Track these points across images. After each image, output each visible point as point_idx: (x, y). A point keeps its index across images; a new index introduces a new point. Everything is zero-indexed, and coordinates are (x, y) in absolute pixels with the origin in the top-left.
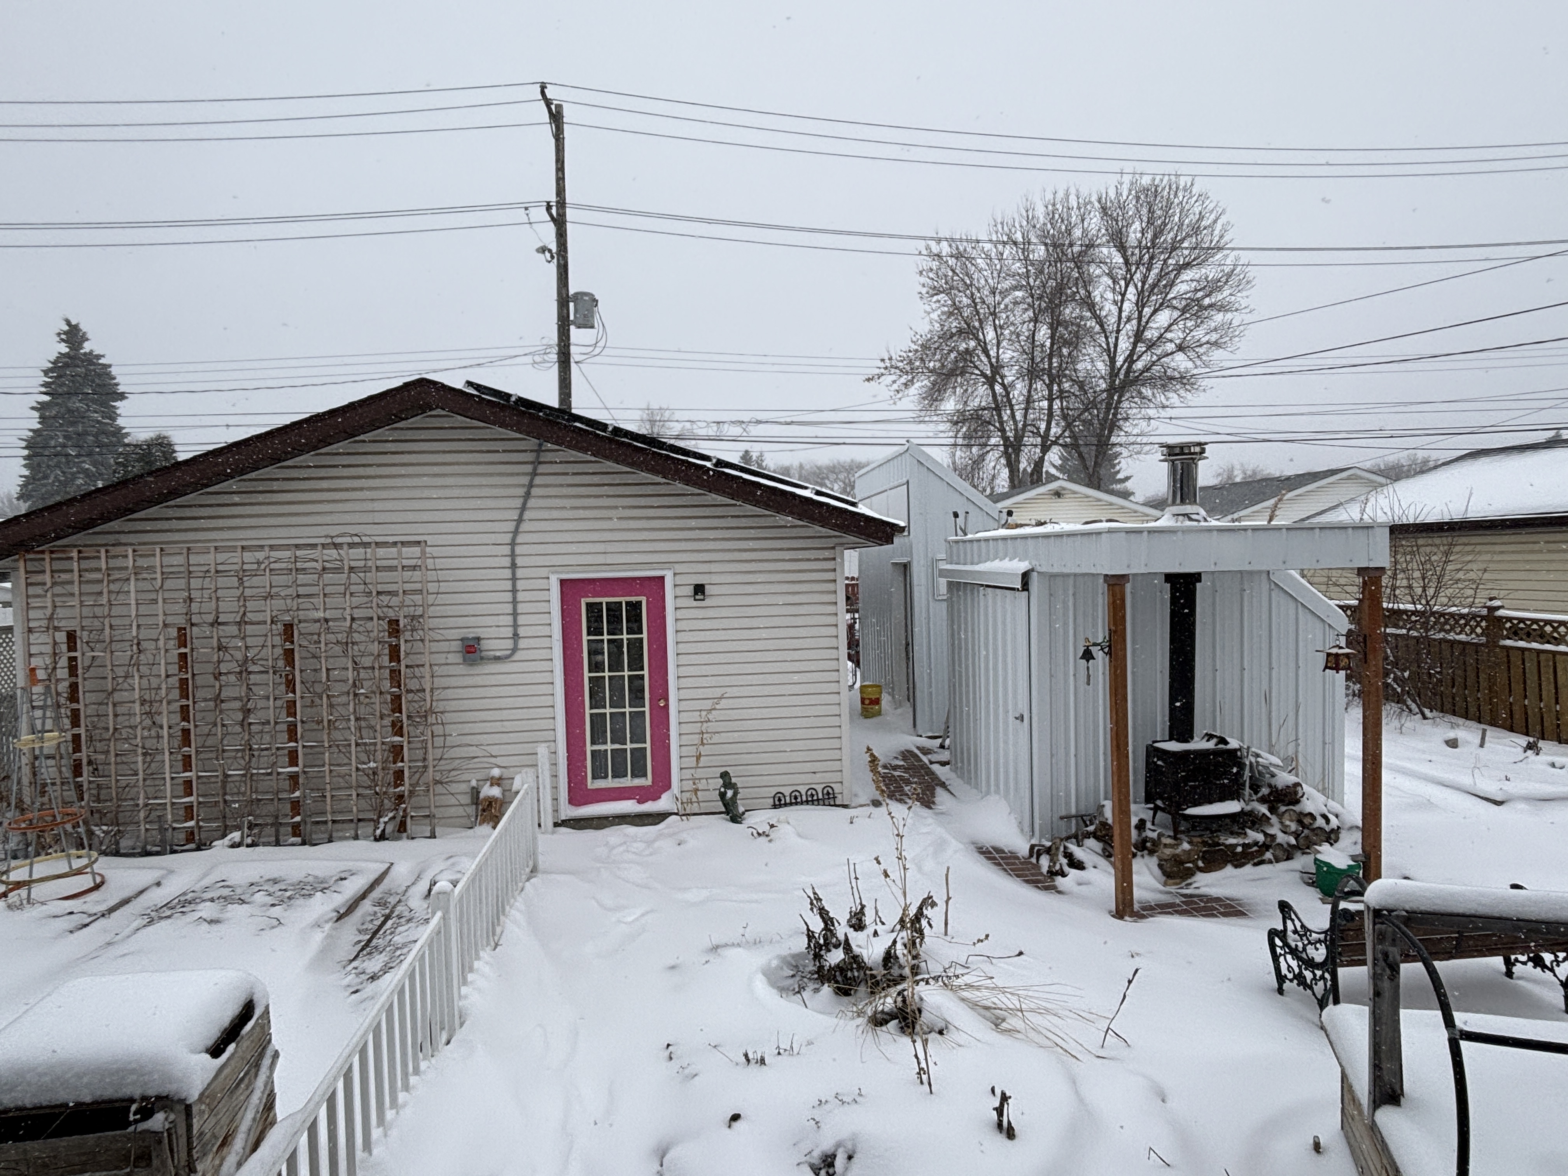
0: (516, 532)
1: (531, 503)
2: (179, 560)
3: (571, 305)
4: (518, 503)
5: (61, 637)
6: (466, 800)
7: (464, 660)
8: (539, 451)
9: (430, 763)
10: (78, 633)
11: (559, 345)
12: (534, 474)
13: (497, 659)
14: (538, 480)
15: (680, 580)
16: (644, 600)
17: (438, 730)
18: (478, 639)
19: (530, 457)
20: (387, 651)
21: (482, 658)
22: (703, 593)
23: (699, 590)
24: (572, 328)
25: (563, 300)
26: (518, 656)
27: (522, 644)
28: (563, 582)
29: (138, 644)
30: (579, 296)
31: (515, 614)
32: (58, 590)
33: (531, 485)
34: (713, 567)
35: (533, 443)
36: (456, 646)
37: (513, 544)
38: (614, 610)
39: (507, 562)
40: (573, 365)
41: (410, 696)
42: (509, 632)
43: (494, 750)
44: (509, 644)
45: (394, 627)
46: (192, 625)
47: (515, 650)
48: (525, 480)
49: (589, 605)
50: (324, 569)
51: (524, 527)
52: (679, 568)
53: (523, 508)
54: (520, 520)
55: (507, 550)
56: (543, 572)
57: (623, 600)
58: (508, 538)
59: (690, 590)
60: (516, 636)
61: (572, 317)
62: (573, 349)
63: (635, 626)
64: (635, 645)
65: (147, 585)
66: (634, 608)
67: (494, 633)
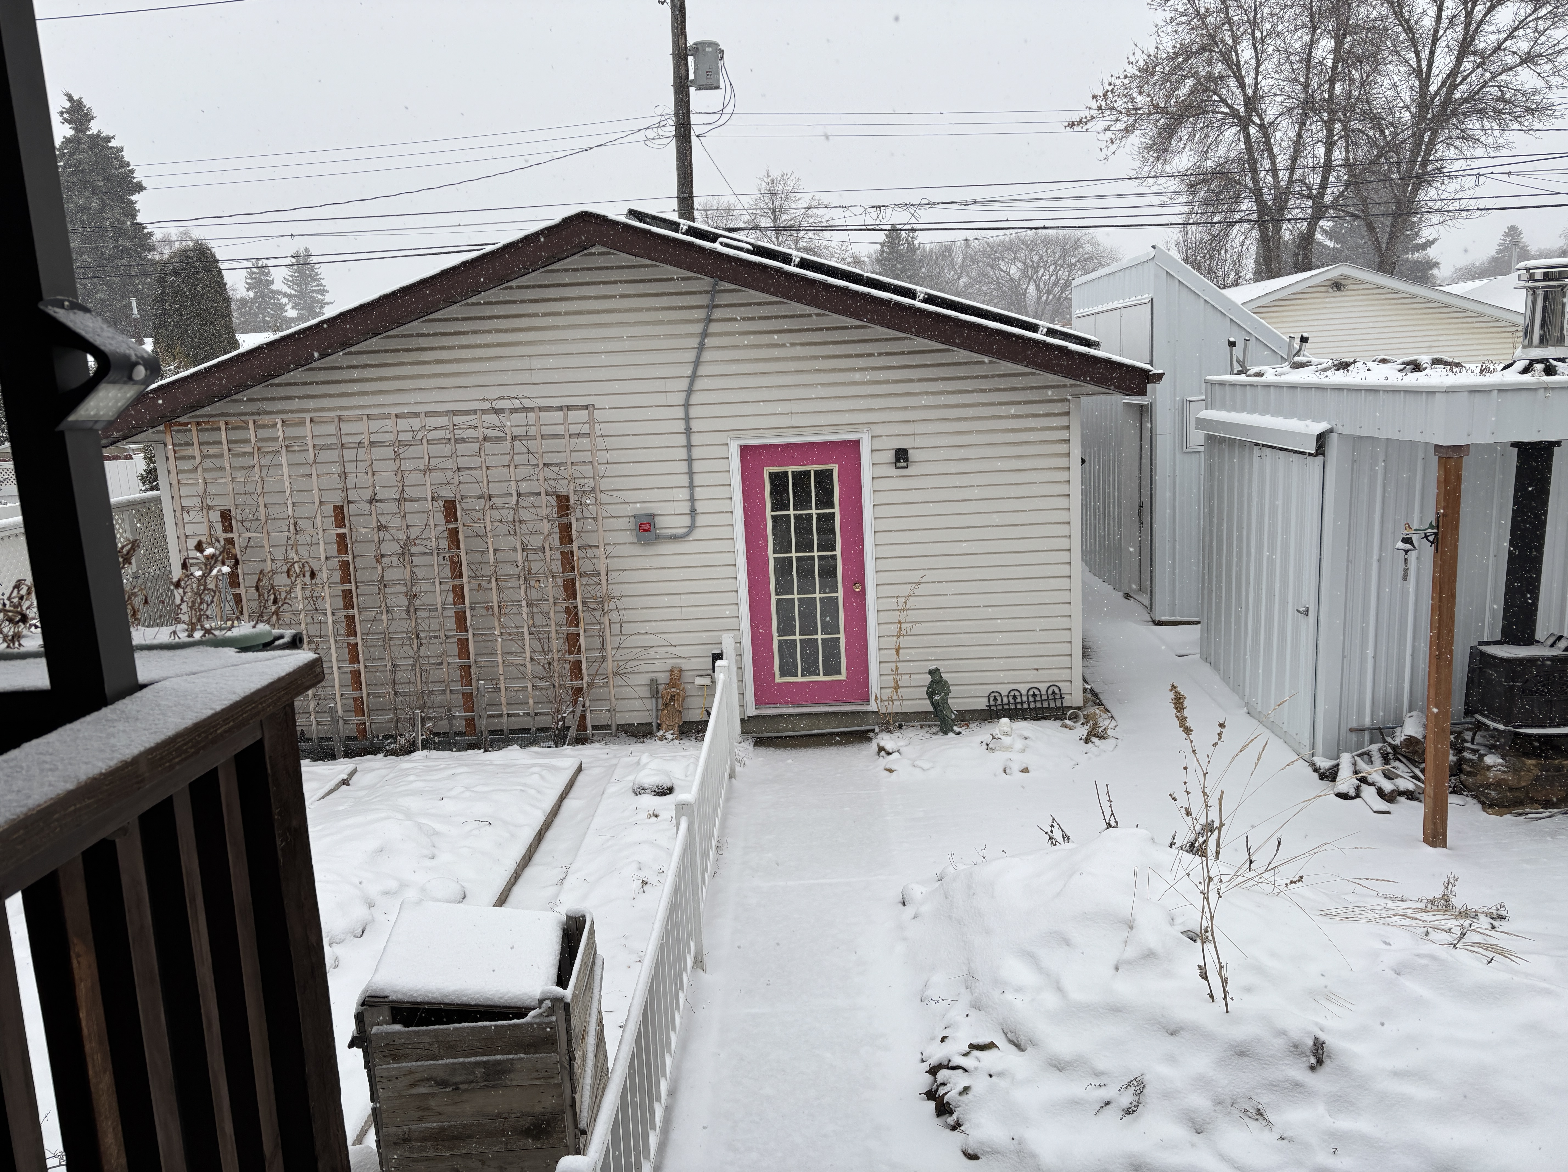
0: (690, 391)
1: (707, 356)
2: (332, 429)
3: (691, 59)
4: (691, 356)
5: (215, 516)
6: (645, 692)
7: (639, 540)
8: (714, 292)
9: (610, 653)
10: (233, 513)
11: (677, 115)
12: (709, 320)
13: (675, 538)
14: (714, 328)
15: (878, 444)
16: (835, 468)
17: (614, 616)
18: (653, 516)
19: (704, 300)
20: (557, 530)
21: (658, 537)
22: (906, 460)
23: (901, 456)
24: (692, 90)
25: (681, 54)
26: (697, 534)
27: (701, 520)
28: (743, 449)
29: (295, 525)
30: (699, 48)
31: (692, 487)
32: (208, 464)
33: (705, 334)
34: (919, 428)
35: (706, 283)
36: (624, 523)
37: (687, 405)
38: (801, 478)
39: (681, 426)
40: (694, 139)
41: (584, 580)
42: (685, 508)
43: (674, 639)
44: (686, 521)
45: (563, 504)
46: (349, 502)
47: (692, 527)
48: (698, 328)
49: (772, 475)
50: (485, 439)
51: (699, 384)
52: (878, 430)
53: (697, 363)
54: (693, 377)
55: (680, 413)
56: (721, 438)
57: (812, 468)
58: (680, 399)
59: (890, 456)
60: (693, 513)
61: (691, 77)
62: (694, 119)
63: (826, 499)
64: (826, 521)
65: (299, 458)
66: (824, 478)
67: (668, 508)
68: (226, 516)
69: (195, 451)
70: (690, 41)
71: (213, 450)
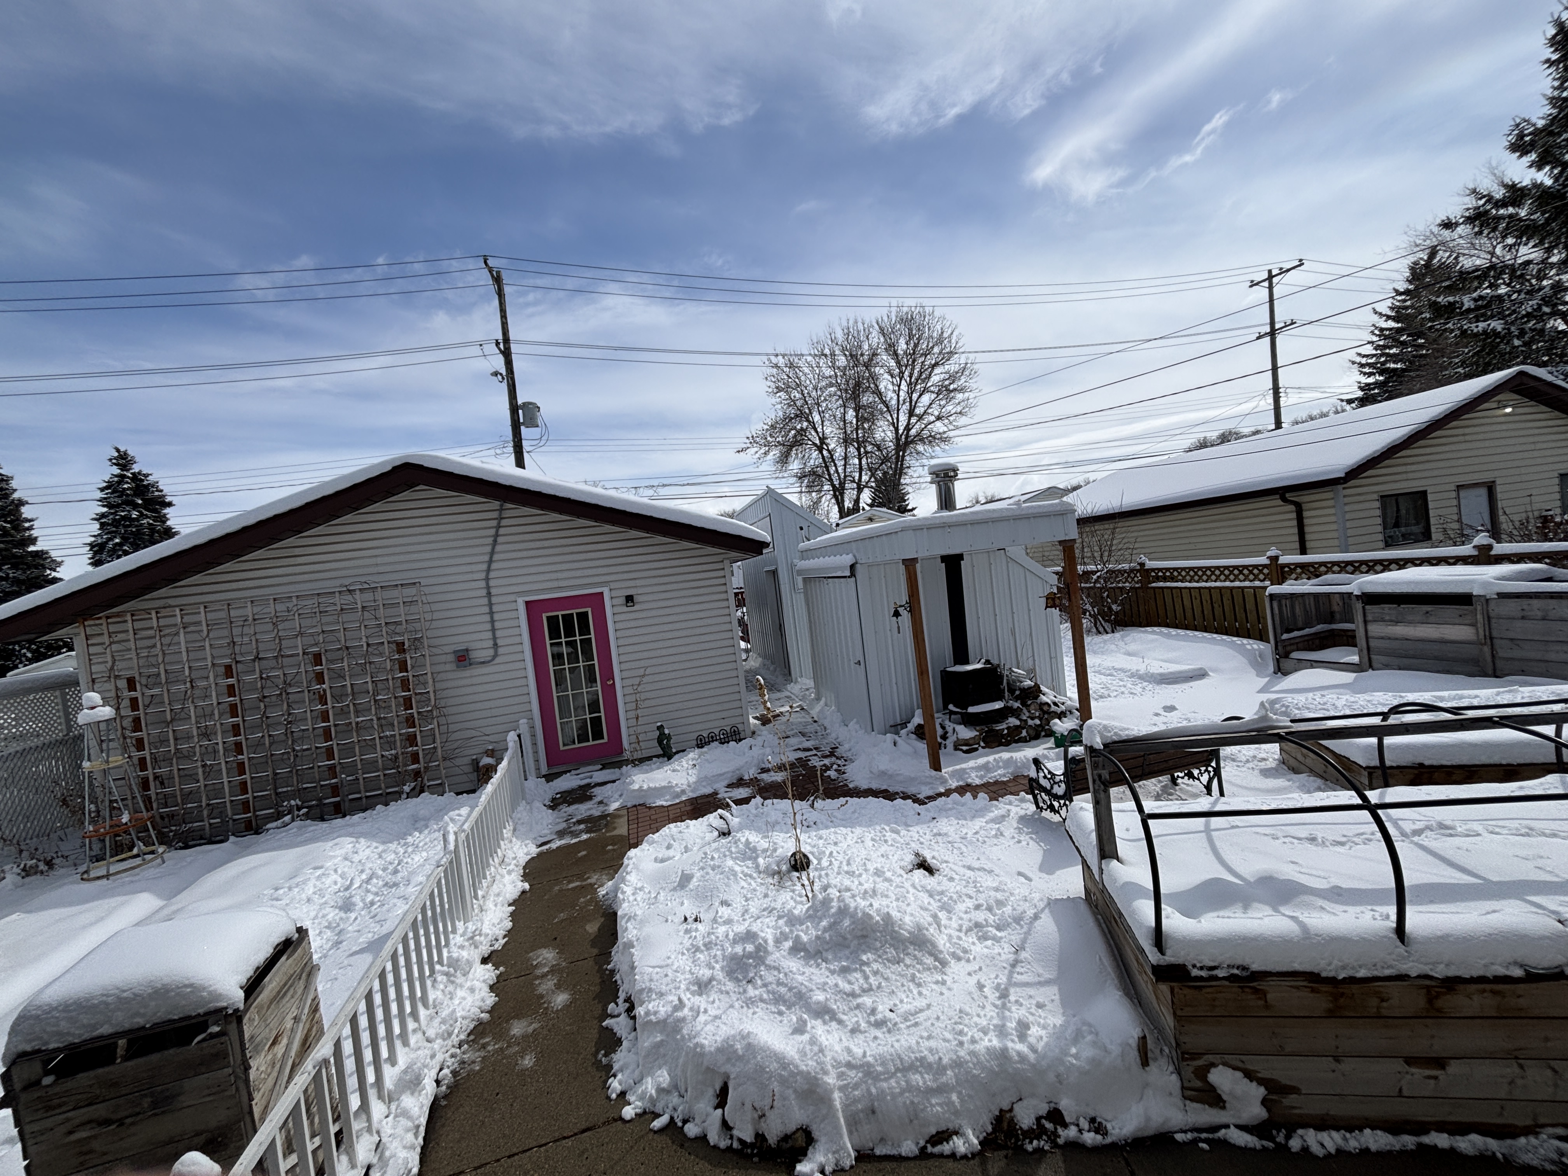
0: (488, 570)
1: (498, 548)
2: (221, 614)
3: (520, 412)
4: (488, 549)
5: (123, 684)
6: (468, 769)
7: (458, 667)
8: (501, 510)
9: (440, 745)
10: (137, 678)
11: (514, 441)
12: (499, 527)
13: (483, 663)
14: (502, 531)
15: (614, 594)
16: (589, 610)
17: (443, 720)
18: (467, 650)
19: (495, 515)
20: (397, 666)
21: (470, 664)
22: (632, 601)
23: (629, 599)
24: (522, 428)
25: (514, 408)
26: (499, 659)
27: (501, 651)
28: (527, 603)
29: (191, 682)
30: (526, 405)
31: (493, 630)
32: (115, 647)
33: (497, 535)
34: (638, 583)
35: (496, 504)
36: (451, 658)
37: (487, 579)
38: (568, 619)
39: (484, 592)
40: (526, 455)
41: (418, 697)
42: (490, 643)
43: (488, 731)
44: (491, 652)
45: (400, 647)
46: (237, 662)
47: (496, 656)
48: (492, 532)
49: (548, 618)
50: (342, 610)
51: (494, 566)
52: (613, 585)
53: (492, 553)
54: (490, 562)
55: (483, 584)
56: (512, 598)
57: (574, 611)
58: (483, 575)
59: (623, 600)
60: (495, 645)
61: (521, 420)
62: (524, 443)
63: (585, 629)
64: (587, 643)
65: (196, 636)
66: (583, 617)
67: (479, 645)
68: (131, 684)
69: (106, 639)
70: (520, 402)
71: (121, 636)
